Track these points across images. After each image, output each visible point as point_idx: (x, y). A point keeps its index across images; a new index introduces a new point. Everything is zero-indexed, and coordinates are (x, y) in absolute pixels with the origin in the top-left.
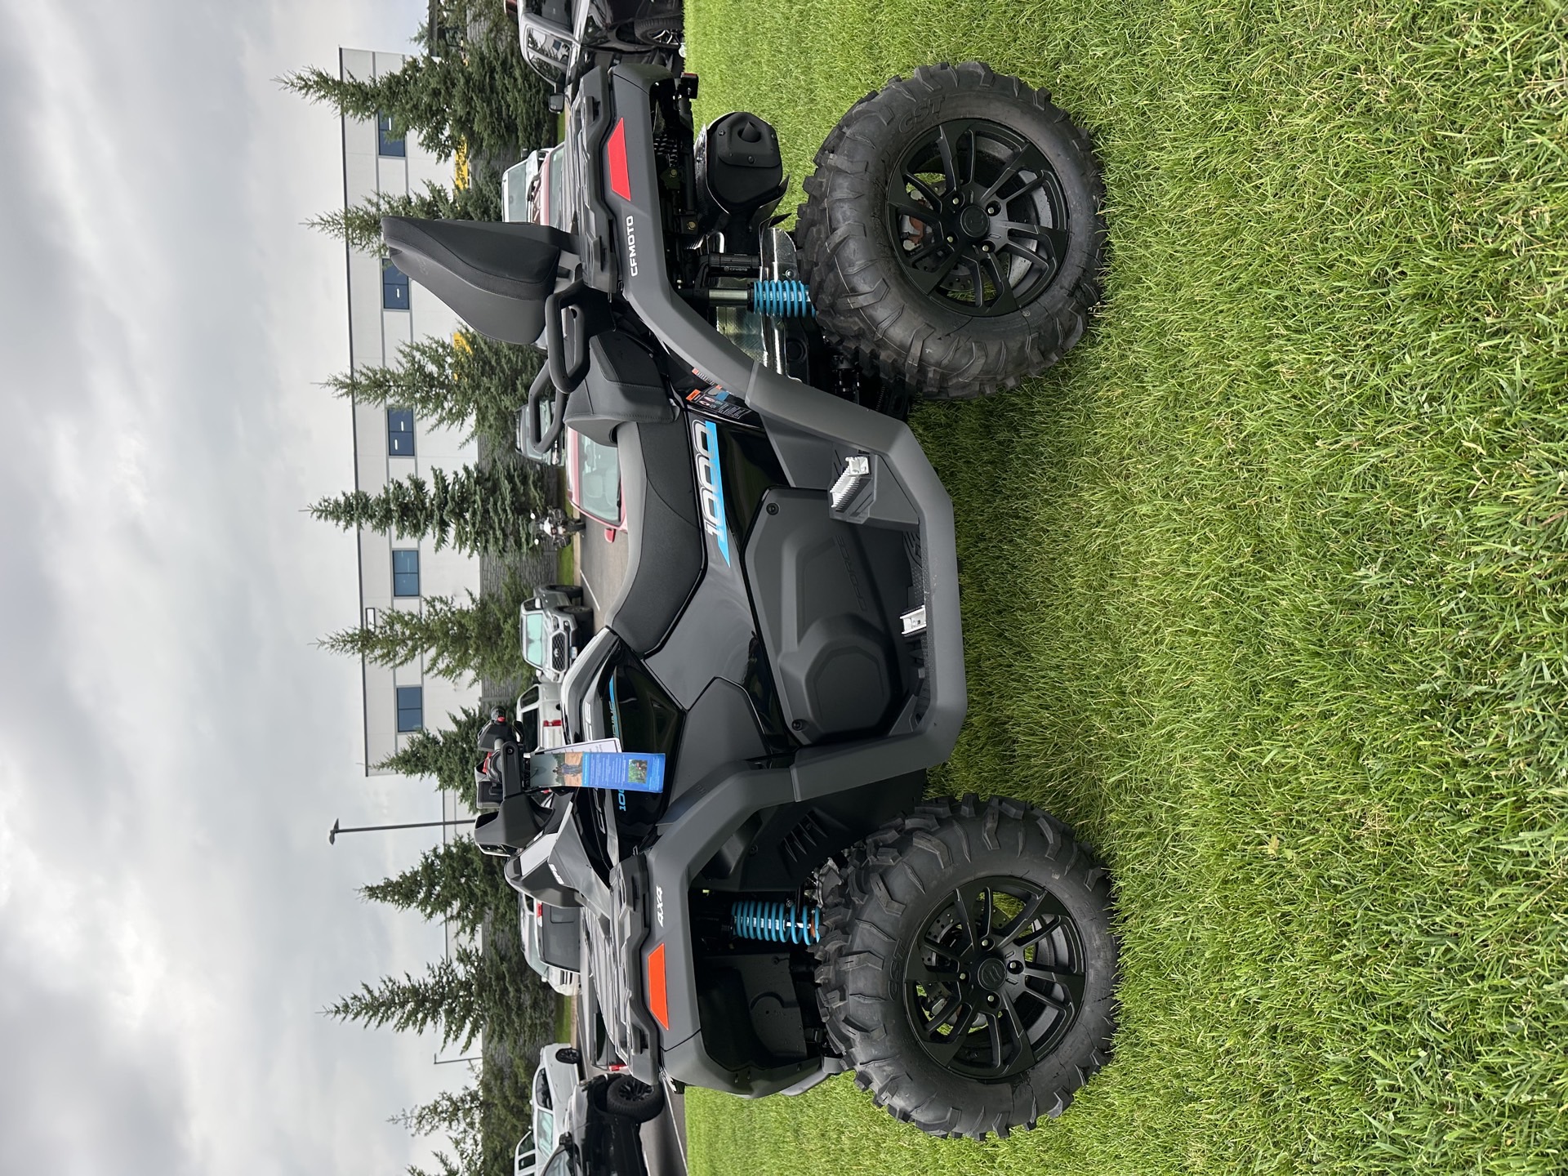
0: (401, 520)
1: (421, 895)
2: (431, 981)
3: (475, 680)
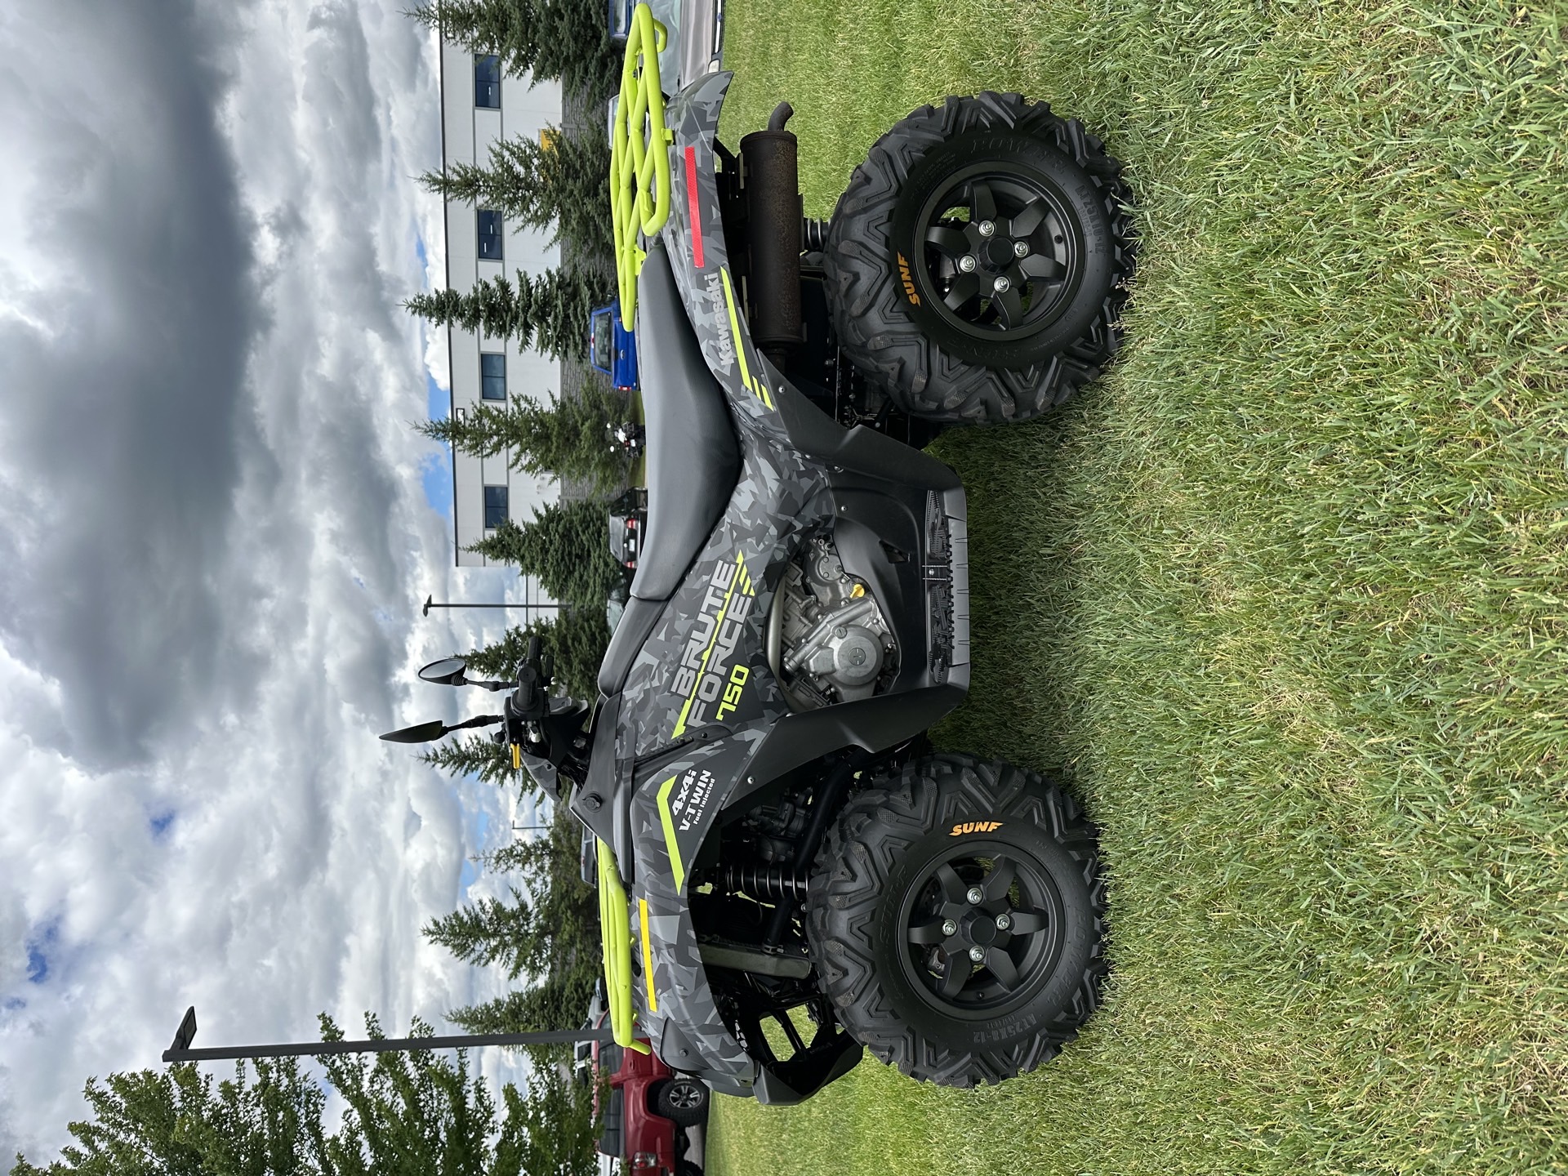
0: (488, 321)
3: (554, 480)
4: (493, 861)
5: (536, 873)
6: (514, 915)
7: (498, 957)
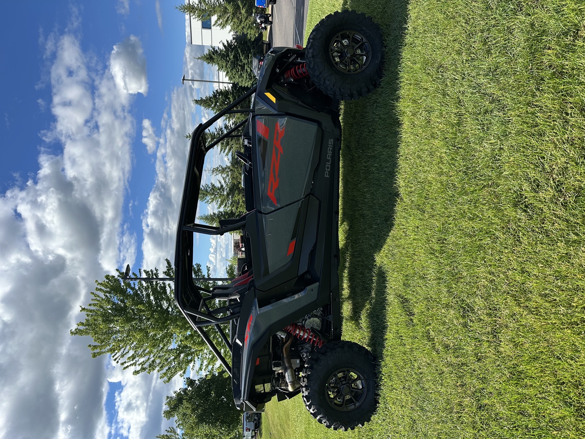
1: (213, 106)
2: (216, 133)
3: (231, 31)
4: (211, 172)
5: (226, 177)
6: (219, 189)
7: (214, 202)
